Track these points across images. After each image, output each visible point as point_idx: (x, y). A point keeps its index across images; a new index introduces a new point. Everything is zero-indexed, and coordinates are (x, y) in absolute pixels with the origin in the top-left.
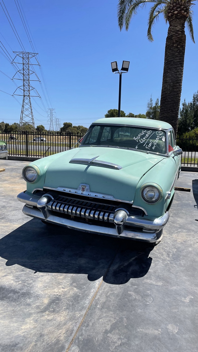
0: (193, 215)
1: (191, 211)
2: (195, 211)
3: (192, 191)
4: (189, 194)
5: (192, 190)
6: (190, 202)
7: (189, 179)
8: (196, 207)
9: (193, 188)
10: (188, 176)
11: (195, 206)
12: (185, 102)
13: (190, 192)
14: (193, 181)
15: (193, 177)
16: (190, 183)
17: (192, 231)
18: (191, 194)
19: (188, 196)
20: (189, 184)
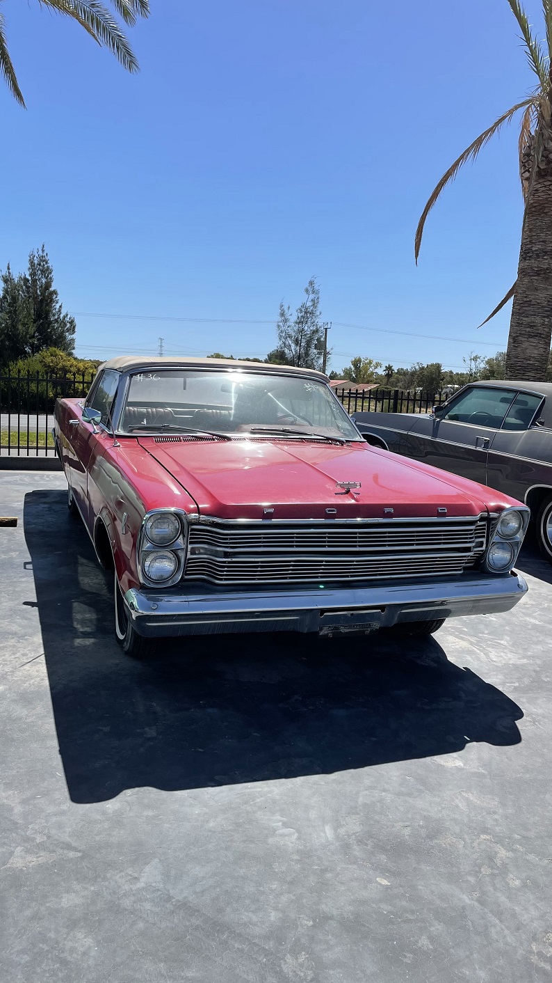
0: (18, 592)
1: (15, 580)
2: (23, 580)
3: (23, 524)
4: (11, 534)
5: (20, 522)
6: (14, 554)
7: (17, 491)
8: (28, 566)
9: (26, 514)
10: (15, 483)
11: (26, 564)
12: (9, 273)
13: (16, 526)
14: (27, 495)
15: (29, 484)
16: (18, 502)
17: (10, 636)
18: (19, 532)
19: (9, 540)
20: (15, 505)
